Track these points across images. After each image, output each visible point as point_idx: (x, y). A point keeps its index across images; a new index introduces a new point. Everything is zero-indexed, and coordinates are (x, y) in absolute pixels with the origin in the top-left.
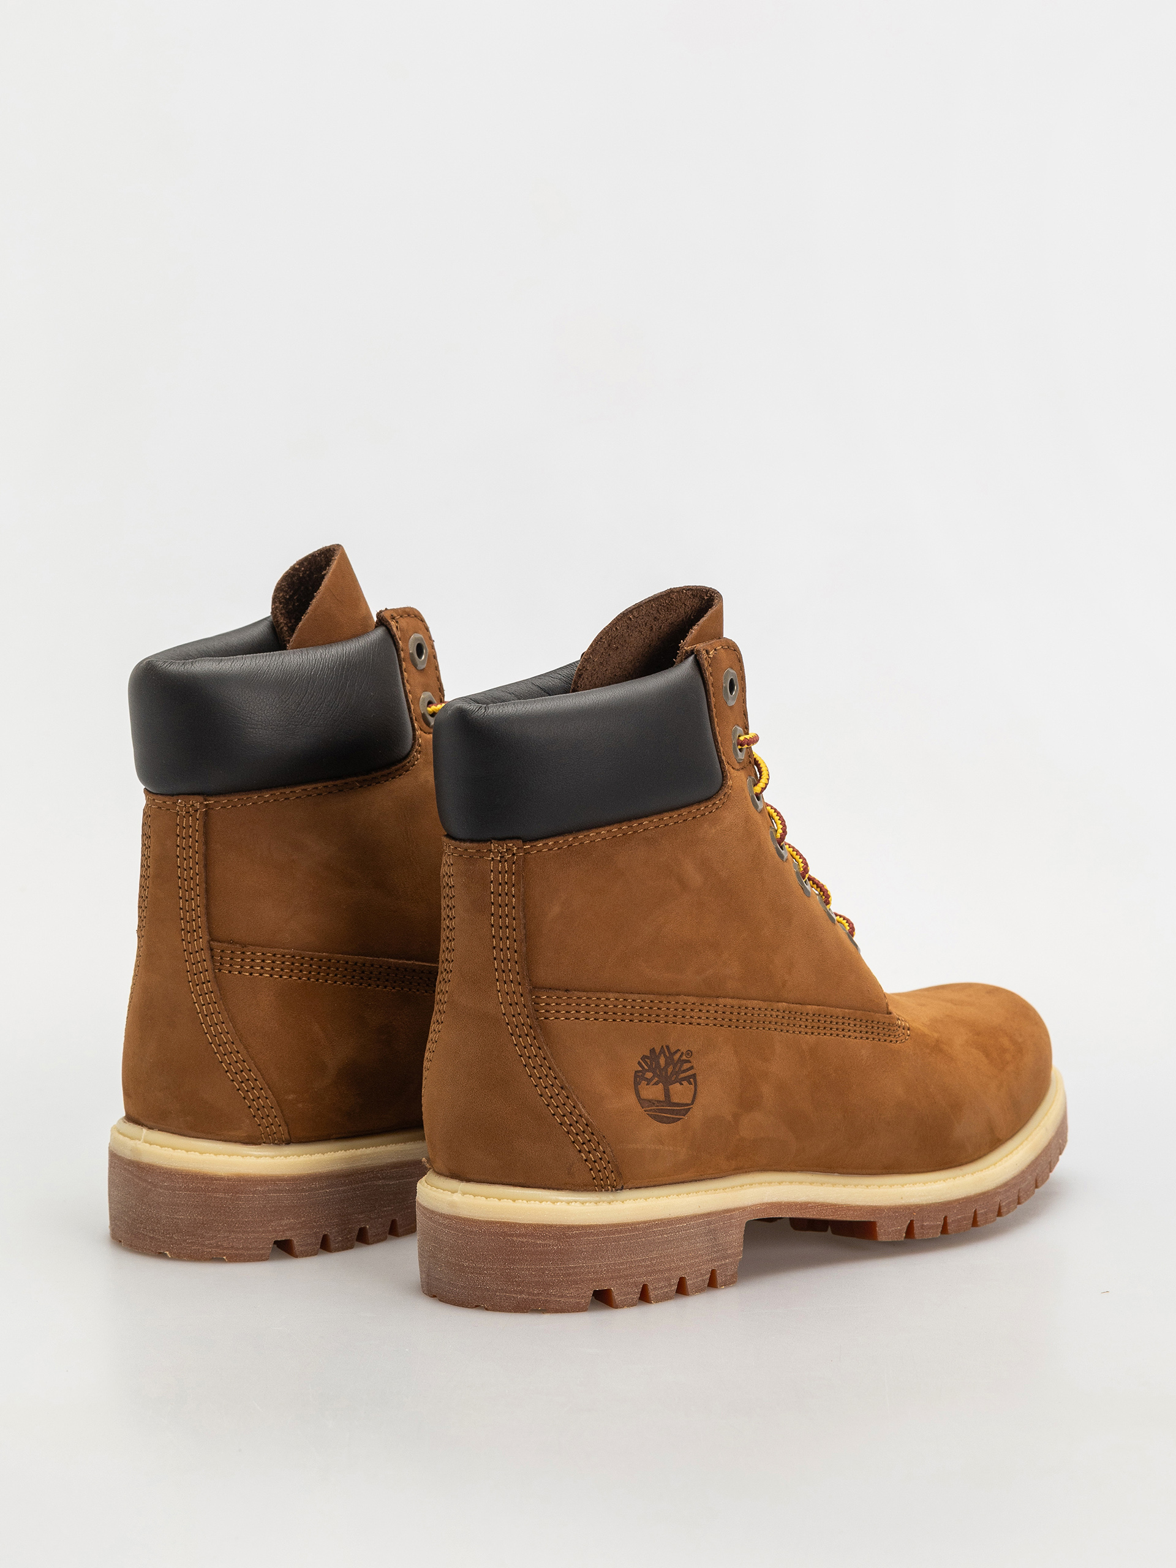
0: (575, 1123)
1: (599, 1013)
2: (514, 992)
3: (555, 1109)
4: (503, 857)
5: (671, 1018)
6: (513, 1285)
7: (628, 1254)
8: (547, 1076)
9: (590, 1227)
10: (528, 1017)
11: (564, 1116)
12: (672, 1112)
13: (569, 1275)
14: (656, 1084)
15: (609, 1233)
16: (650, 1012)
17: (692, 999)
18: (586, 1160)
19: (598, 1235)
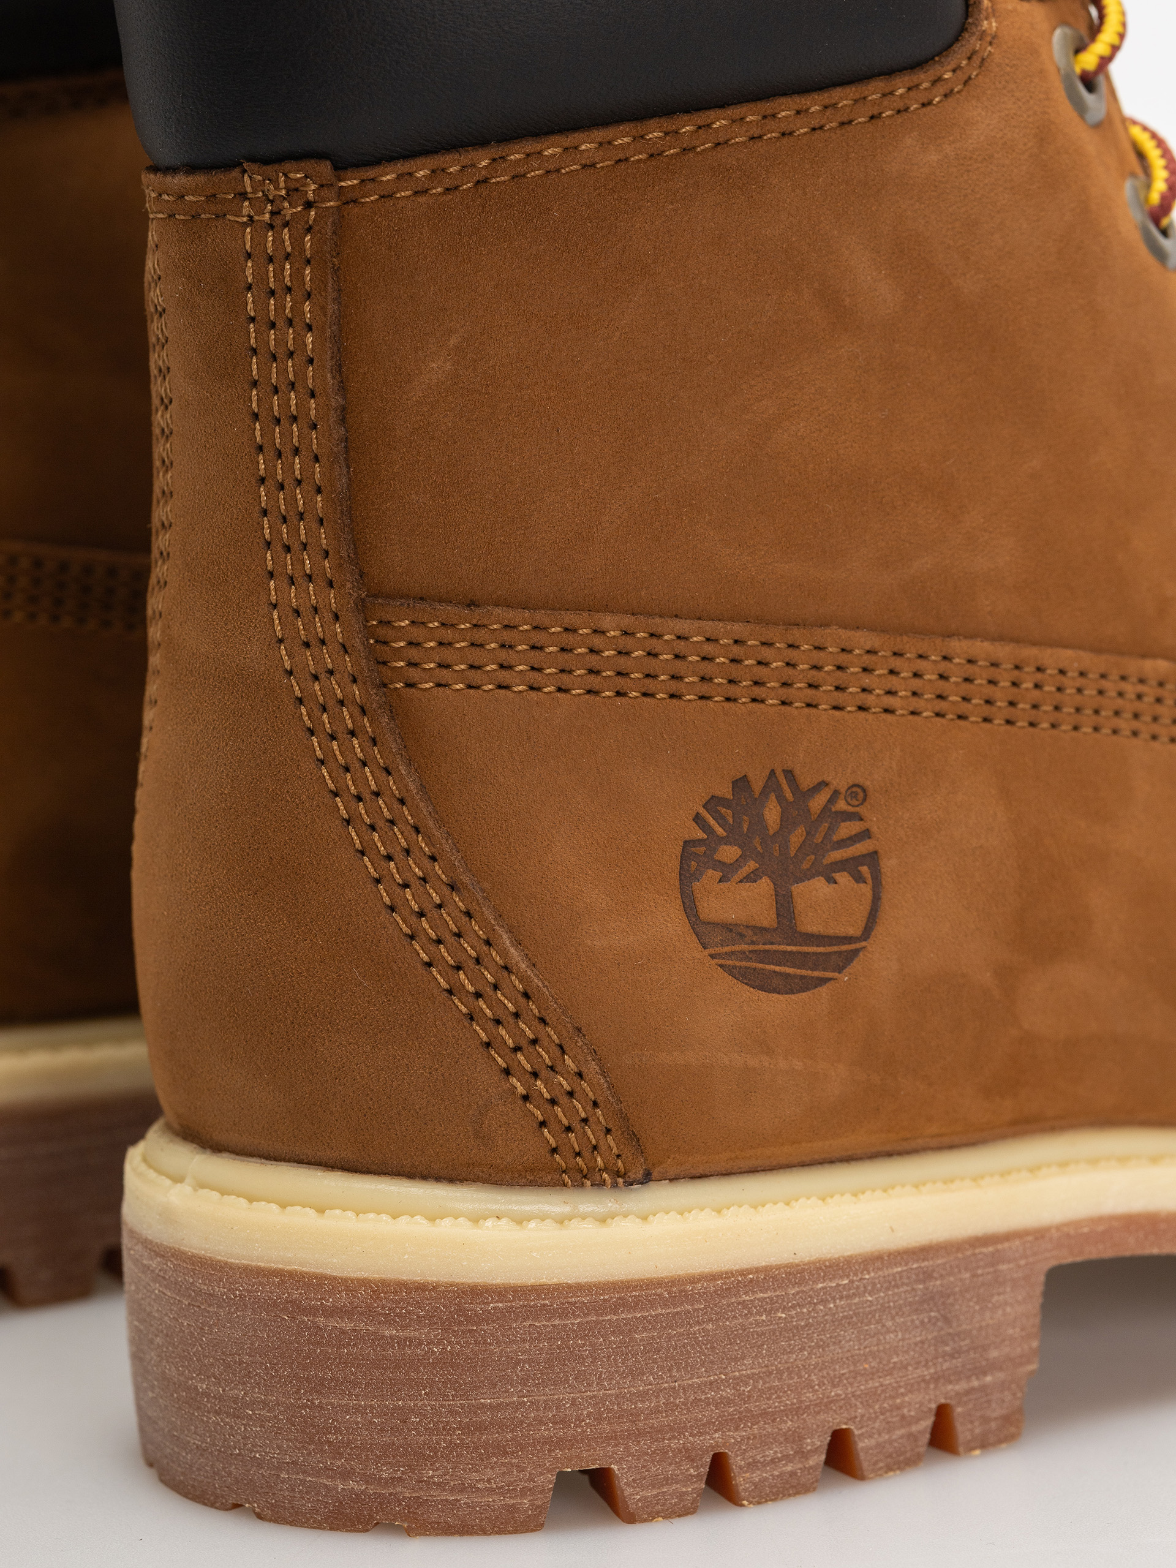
0: (489, 991)
1: (570, 672)
2: (316, 609)
3: (432, 948)
4: (278, 213)
5: (799, 691)
6: (322, 1451)
7: (661, 1368)
8: (408, 852)
9: (538, 1290)
10: (355, 681)
11: (458, 968)
12: (802, 960)
13: (481, 1428)
14: (752, 878)
15: (599, 1308)
16: (735, 671)
17: (863, 640)
18: (526, 1098)
19: (563, 1313)
